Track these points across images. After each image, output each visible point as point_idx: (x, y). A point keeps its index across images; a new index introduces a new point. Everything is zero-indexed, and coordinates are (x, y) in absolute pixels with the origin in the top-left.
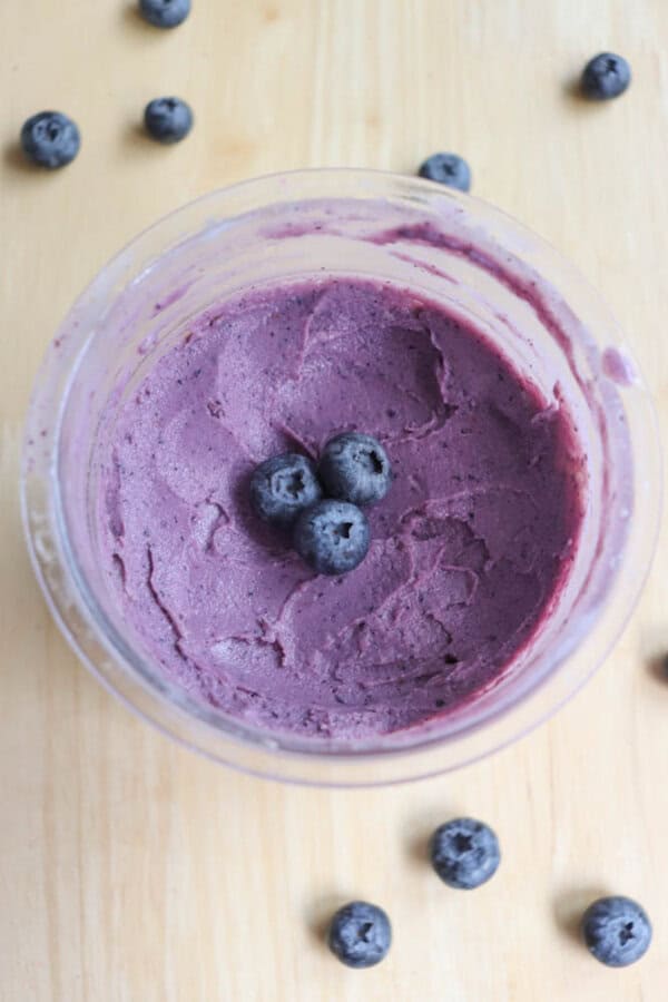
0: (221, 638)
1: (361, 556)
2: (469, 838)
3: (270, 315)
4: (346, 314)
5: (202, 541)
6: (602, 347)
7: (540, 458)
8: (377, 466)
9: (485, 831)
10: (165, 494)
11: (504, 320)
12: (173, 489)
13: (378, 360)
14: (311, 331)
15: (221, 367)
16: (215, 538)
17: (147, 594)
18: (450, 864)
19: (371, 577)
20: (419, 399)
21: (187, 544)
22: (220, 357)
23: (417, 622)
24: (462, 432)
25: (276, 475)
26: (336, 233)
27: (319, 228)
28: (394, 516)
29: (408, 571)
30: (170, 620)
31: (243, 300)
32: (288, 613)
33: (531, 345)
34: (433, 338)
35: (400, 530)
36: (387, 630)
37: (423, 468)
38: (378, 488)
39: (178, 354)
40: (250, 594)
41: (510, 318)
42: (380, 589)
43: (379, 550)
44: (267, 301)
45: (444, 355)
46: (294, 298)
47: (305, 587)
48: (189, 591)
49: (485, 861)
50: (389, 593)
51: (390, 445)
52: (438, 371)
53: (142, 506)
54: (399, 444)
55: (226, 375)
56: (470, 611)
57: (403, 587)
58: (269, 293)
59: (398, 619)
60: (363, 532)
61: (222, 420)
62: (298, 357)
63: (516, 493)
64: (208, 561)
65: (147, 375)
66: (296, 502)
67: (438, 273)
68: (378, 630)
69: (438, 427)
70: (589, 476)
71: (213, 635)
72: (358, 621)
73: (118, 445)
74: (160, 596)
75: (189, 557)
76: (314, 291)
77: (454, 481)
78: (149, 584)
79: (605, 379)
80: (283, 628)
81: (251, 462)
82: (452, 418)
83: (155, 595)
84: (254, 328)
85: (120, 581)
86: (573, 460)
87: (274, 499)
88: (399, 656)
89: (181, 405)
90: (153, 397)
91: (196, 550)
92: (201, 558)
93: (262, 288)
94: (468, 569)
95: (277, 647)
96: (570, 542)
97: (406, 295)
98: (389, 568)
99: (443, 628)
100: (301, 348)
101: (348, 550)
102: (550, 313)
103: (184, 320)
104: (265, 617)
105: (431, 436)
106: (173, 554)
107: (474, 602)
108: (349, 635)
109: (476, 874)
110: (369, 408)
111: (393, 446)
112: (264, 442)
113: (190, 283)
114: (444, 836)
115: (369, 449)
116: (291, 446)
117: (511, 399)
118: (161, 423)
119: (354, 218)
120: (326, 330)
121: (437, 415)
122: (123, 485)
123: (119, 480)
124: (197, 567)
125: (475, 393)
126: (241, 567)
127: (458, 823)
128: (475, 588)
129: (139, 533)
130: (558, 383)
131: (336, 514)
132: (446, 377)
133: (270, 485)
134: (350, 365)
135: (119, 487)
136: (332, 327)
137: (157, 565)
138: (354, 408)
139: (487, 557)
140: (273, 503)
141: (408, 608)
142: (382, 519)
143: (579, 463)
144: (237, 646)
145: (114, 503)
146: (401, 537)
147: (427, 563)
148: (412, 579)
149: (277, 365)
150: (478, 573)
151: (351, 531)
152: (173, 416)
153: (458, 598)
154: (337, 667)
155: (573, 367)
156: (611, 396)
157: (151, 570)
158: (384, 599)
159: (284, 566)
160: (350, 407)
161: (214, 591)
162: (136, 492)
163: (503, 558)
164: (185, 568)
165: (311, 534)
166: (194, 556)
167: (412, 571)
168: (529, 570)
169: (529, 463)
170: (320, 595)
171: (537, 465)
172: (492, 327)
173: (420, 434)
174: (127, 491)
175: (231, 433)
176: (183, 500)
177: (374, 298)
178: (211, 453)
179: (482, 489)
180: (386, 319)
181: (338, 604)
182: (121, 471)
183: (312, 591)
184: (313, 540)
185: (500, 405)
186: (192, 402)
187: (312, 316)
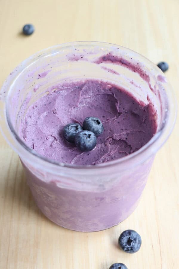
1: (94, 146)
3: (71, 91)
4: (91, 91)
5: (49, 144)
6: (156, 76)
8: (98, 123)
10: (39, 132)
11: (132, 83)
12: (41, 130)
13: (100, 104)
14: (81, 95)
15: (57, 101)
16: (53, 144)
19: (97, 153)
21: (44, 144)
24: (124, 119)
25: (71, 126)
26: (87, 60)
27: (82, 57)
28: (104, 139)
29: (108, 150)
31: (63, 85)
33: (140, 87)
34: (115, 96)
35: (106, 142)
37: (112, 128)
38: (99, 129)
39: (45, 98)
41: (134, 82)
42: (100, 156)
43: (100, 147)
44: (70, 86)
45: (118, 100)
46: (77, 87)
47: (78, 156)
50: (102, 156)
52: (116, 104)
53: (32, 134)
54: (106, 123)
55: (58, 104)
57: (107, 154)
58: (70, 84)
60: (95, 138)
61: (56, 115)
62: (78, 101)
63: (139, 131)
65: (36, 102)
66: (76, 133)
67: (114, 72)
69: (116, 119)
72: (93, 163)
73: (27, 117)
75: (45, 147)
76: (82, 85)
77: (121, 130)
79: (159, 82)
82: (121, 116)
84: (66, 94)
86: (153, 115)
89: (45, 110)
90: (37, 108)
91: (47, 146)
92: (48, 148)
93: (68, 82)
94: (126, 152)
97: (107, 84)
98: (103, 150)
100: (79, 99)
105: (114, 121)
106: (40, 146)
110: (97, 115)
111: (104, 123)
113: (48, 71)
115: (96, 119)
116: (75, 122)
117: (136, 109)
118: (39, 114)
119: (91, 53)
120: (86, 95)
121: (116, 116)
123: (26, 126)
124: (47, 150)
125: (126, 109)
126: (60, 151)
129: (31, 140)
130: (148, 95)
131: (87, 132)
132: (118, 105)
133: (69, 128)
134: (93, 106)
135: (26, 128)
136: (87, 94)
137: (35, 147)
139: (131, 149)
140: (69, 133)
143: (155, 114)
145: (24, 132)
146: (106, 143)
147: (114, 149)
148: (109, 152)
149: (72, 103)
151: (91, 136)
152: (43, 113)
155: (150, 87)
156: (161, 86)
157: (33, 148)
158: (101, 157)
159: (72, 151)
161: (52, 156)
162: (31, 130)
163: (136, 149)
164: (43, 150)
167: (109, 150)
169: (142, 123)
170: (82, 158)
171: (144, 123)
173: (112, 120)
174: (28, 129)
175: (59, 118)
176: (44, 133)
177: (98, 86)
178: (53, 123)
179: (129, 131)
180: (102, 92)
181: (88, 160)
182: (27, 124)
183: (80, 157)
184: (80, 138)
185: (134, 111)
186: (48, 109)
187: (82, 91)
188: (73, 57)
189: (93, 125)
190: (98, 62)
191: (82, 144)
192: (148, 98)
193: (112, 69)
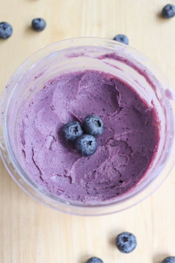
0: (54, 175)
1: (95, 151)
2: (127, 238)
3: (68, 80)
4: (91, 81)
6: (165, 89)
7: (147, 122)
8: (100, 125)
9: (132, 236)
10: (37, 132)
11: (137, 82)
12: (40, 131)
13: (100, 94)
14: (80, 85)
15: (54, 96)
16: (52, 146)
17: (32, 162)
18: (122, 245)
19: (98, 157)
20: (112, 105)
21: (43, 148)
22: (54, 93)
23: (111, 170)
24: (125, 115)
25: (70, 127)
26: (87, 56)
27: (82, 55)
28: (105, 140)
29: (109, 155)
30: (39, 169)
31: (60, 76)
32: (73, 167)
33: (145, 89)
34: (116, 87)
35: (106, 144)
36: (102, 173)
37: (113, 125)
38: (100, 131)
39: (41, 92)
40: (62, 162)
41: (139, 81)
42: (100, 161)
43: (100, 149)
44: (68, 76)
45: (119, 92)
46: (75, 76)
47: (78, 160)
48: (44, 161)
49: (132, 244)
50: (103, 162)
51: (103, 119)
52: (118, 97)
53: (31, 136)
54: (106, 119)
55: (56, 98)
56: (127, 167)
57: (107, 160)
58: (68, 74)
59: (106, 170)
60: (95, 144)
61: (54, 111)
62: (76, 93)
63: (140, 133)
64: (50, 152)
65: (33, 98)
66: (76, 135)
67: (117, 68)
68: (100, 173)
69: (117, 114)
70: (162, 127)
71: (51, 174)
72: (94, 170)
73: (24, 118)
74: (36, 162)
75: (44, 151)
76: (81, 74)
77: (122, 129)
78: (33, 159)
79: (166, 98)
80: (72, 172)
81: (63, 124)
82: (122, 111)
83: (34, 162)
84: (63, 84)
85: (24, 158)
86: (157, 122)
87: (69, 134)
88: (106, 180)
89: (42, 107)
90: (34, 105)
91: (46, 149)
92: (48, 151)
93: (66, 72)
94: (126, 155)
95: (70, 178)
96: (156, 146)
97: (108, 75)
98: (103, 155)
99: (119, 173)
100: (77, 90)
101: (91, 149)
102: (150, 79)
103: (43, 82)
104: (66, 169)
105: (115, 116)
106: (40, 150)
107: (128, 165)
108: (91, 174)
109: (130, 249)
110: (97, 108)
111: (104, 119)
112: (66, 118)
113: (45, 70)
114: (120, 237)
115: (97, 120)
117: (139, 105)
118: (37, 112)
119: (92, 51)
120: (85, 85)
121: (117, 110)
122: (25, 130)
123: (24, 128)
124: (46, 154)
125: (128, 104)
126: (60, 154)
127: (124, 233)
128: (128, 161)
129: (30, 144)
130: (152, 100)
132: (120, 99)
133: (68, 130)
134: (92, 95)
135: (24, 130)
136: (86, 84)
137: (35, 153)
138: (93, 108)
139: (132, 151)
140: (69, 136)
141: (108, 166)
142: (101, 140)
143: (159, 123)
144: (58, 177)
145: (22, 135)
146: (107, 146)
147: (114, 153)
148: (110, 158)
149: (71, 95)
150: (129, 156)
151: (92, 143)
152: (40, 110)
153: (123, 164)
154: (88, 183)
155: (156, 95)
156: (168, 103)
157: (33, 155)
158: (101, 163)
160: (92, 108)
161: (52, 161)
162: (29, 132)
163: (136, 152)
164: (43, 154)
165: (80, 144)
166: (46, 151)
167: (110, 156)
168: (144, 155)
169: (144, 124)
170: (83, 162)
171: (147, 124)
172: (133, 84)
173: (112, 116)
175: (57, 115)
176: (43, 134)
177: (99, 76)
178: (51, 121)
179: (130, 132)
180: (102, 82)
181: (88, 165)
182: (25, 126)
183: (80, 161)
184: (81, 146)
185: (136, 107)
186: (46, 106)
187: (81, 81)
188: (72, 55)
189: (93, 129)
190: (100, 58)
191: (83, 151)
192: (152, 102)
193: (115, 65)
